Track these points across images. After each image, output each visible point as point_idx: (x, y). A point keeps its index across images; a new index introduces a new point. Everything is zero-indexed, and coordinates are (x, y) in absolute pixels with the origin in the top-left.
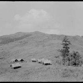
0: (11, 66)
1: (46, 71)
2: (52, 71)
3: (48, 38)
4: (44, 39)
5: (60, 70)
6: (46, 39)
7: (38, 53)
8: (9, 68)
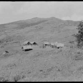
0: (22, 48)
1: (57, 53)
2: (64, 54)
3: (64, 24)
4: (60, 24)
5: (73, 53)
6: (62, 25)
7: (52, 38)
8: (20, 50)
